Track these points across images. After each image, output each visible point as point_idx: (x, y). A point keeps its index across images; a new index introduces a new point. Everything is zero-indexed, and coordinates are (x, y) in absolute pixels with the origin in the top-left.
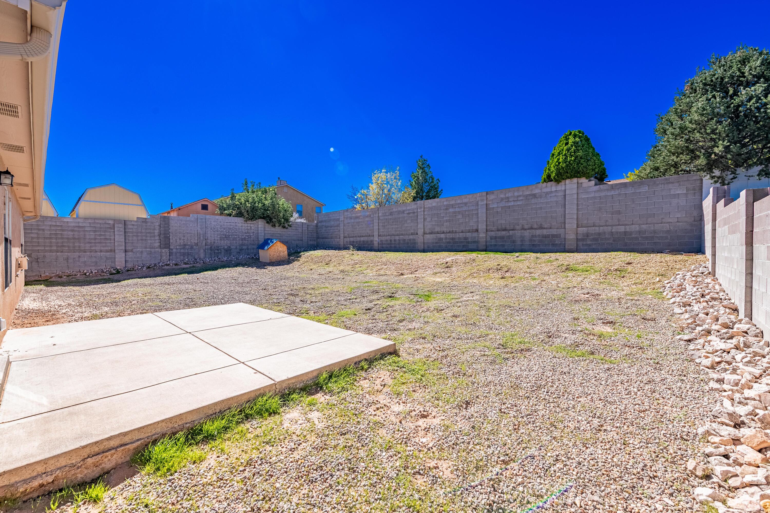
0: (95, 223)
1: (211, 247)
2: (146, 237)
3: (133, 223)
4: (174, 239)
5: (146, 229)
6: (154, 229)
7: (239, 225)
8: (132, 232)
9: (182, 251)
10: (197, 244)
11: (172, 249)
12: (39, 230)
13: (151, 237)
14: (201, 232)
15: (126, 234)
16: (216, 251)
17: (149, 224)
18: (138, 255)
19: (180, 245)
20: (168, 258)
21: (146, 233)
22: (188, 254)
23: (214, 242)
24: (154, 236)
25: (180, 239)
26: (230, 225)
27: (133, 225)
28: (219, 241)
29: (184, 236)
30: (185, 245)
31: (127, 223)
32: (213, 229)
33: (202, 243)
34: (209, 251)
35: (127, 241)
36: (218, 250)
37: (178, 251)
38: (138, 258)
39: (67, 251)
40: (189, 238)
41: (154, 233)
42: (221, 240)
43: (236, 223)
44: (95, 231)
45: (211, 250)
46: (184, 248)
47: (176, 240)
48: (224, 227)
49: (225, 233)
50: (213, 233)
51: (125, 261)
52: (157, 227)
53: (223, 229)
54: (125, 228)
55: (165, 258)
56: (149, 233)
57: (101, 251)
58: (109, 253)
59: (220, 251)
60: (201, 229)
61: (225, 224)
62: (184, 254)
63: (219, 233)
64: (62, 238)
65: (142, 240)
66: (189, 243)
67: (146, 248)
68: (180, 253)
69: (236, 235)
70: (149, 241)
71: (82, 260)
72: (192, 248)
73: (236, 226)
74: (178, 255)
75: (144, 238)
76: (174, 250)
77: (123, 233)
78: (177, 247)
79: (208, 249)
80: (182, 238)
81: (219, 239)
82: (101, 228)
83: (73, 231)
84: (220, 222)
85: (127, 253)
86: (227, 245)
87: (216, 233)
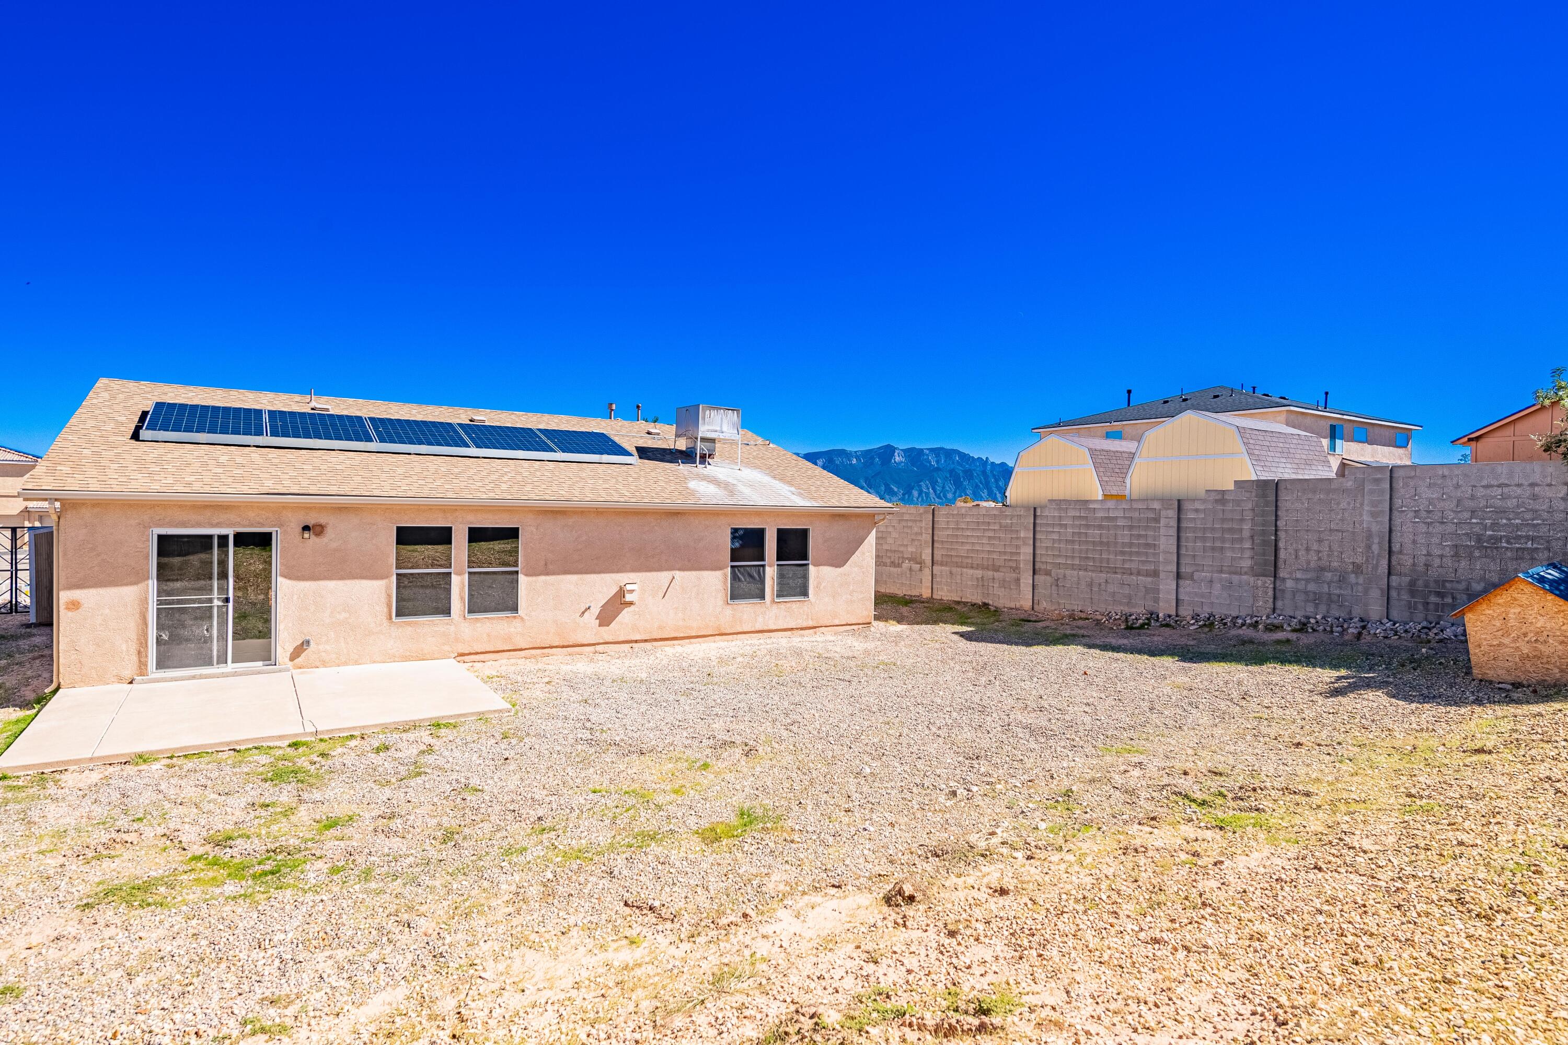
0: (1131, 509)
1: (1412, 583)
2: (1223, 540)
3: (1198, 505)
4: (1291, 550)
5: (1223, 520)
6: (1242, 520)
7: (1549, 493)
8: (1195, 530)
9: (1312, 587)
10: (1358, 569)
11: (1284, 579)
12: (1061, 525)
13: (1233, 541)
14: (1375, 528)
15: (1183, 535)
16: (1433, 599)
17: (1230, 507)
18: (1204, 589)
19: (1306, 570)
20: (1270, 605)
21: (1223, 530)
22: (1330, 599)
23: (1427, 565)
24: (1241, 540)
25: (1308, 549)
26: (1504, 497)
27: (1197, 511)
28: (1448, 562)
29: (1320, 541)
30: (1322, 569)
31: (1187, 506)
32: (1423, 514)
33: (1376, 567)
34: (1405, 596)
35: (1183, 551)
36: (1438, 594)
37: (1301, 586)
38: (1203, 596)
39: (1092, 568)
40: (1335, 547)
41: (1241, 530)
42: (1456, 555)
43: (1533, 485)
44: (1131, 528)
45: (1413, 593)
46: (1317, 580)
47: (1296, 551)
48: (1471, 504)
49: (1477, 529)
50: (1423, 528)
51: (1177, 600)
52: (1248, 515)
53: (1466, 515)
54: (1179, 520)
55: (1263, 605)
56: (1231, 530)
57: (1139, 573)
58: (1149, 579)
59: (1449, 600)
60: (1374, 515)
61: (1480, 492)
62: (1316, 599)
63: (1450, 528)
64: (1087, 542)
65: (1213, 549)
66: (1335, 564)
67: (1221, 572)
68: (1306, 593)
69: (1533, 539)
70: (1229, 554)
71: (1111, 588)
72: (1342, 579)
73: (1535, 497)
74: (1300, 597)
75: (1218, 544)
76: (1290, 584)
77: (1173, 532)
78: (1299, 575)
79: (1399, 589)
80: (1315, 547)
81: (1448, 552)
82: (1140, 520)
83: (1100, 527)
84: (1457, 486)
85: (1181, 582)
86: (1483, 579)
87: (1439, 528)
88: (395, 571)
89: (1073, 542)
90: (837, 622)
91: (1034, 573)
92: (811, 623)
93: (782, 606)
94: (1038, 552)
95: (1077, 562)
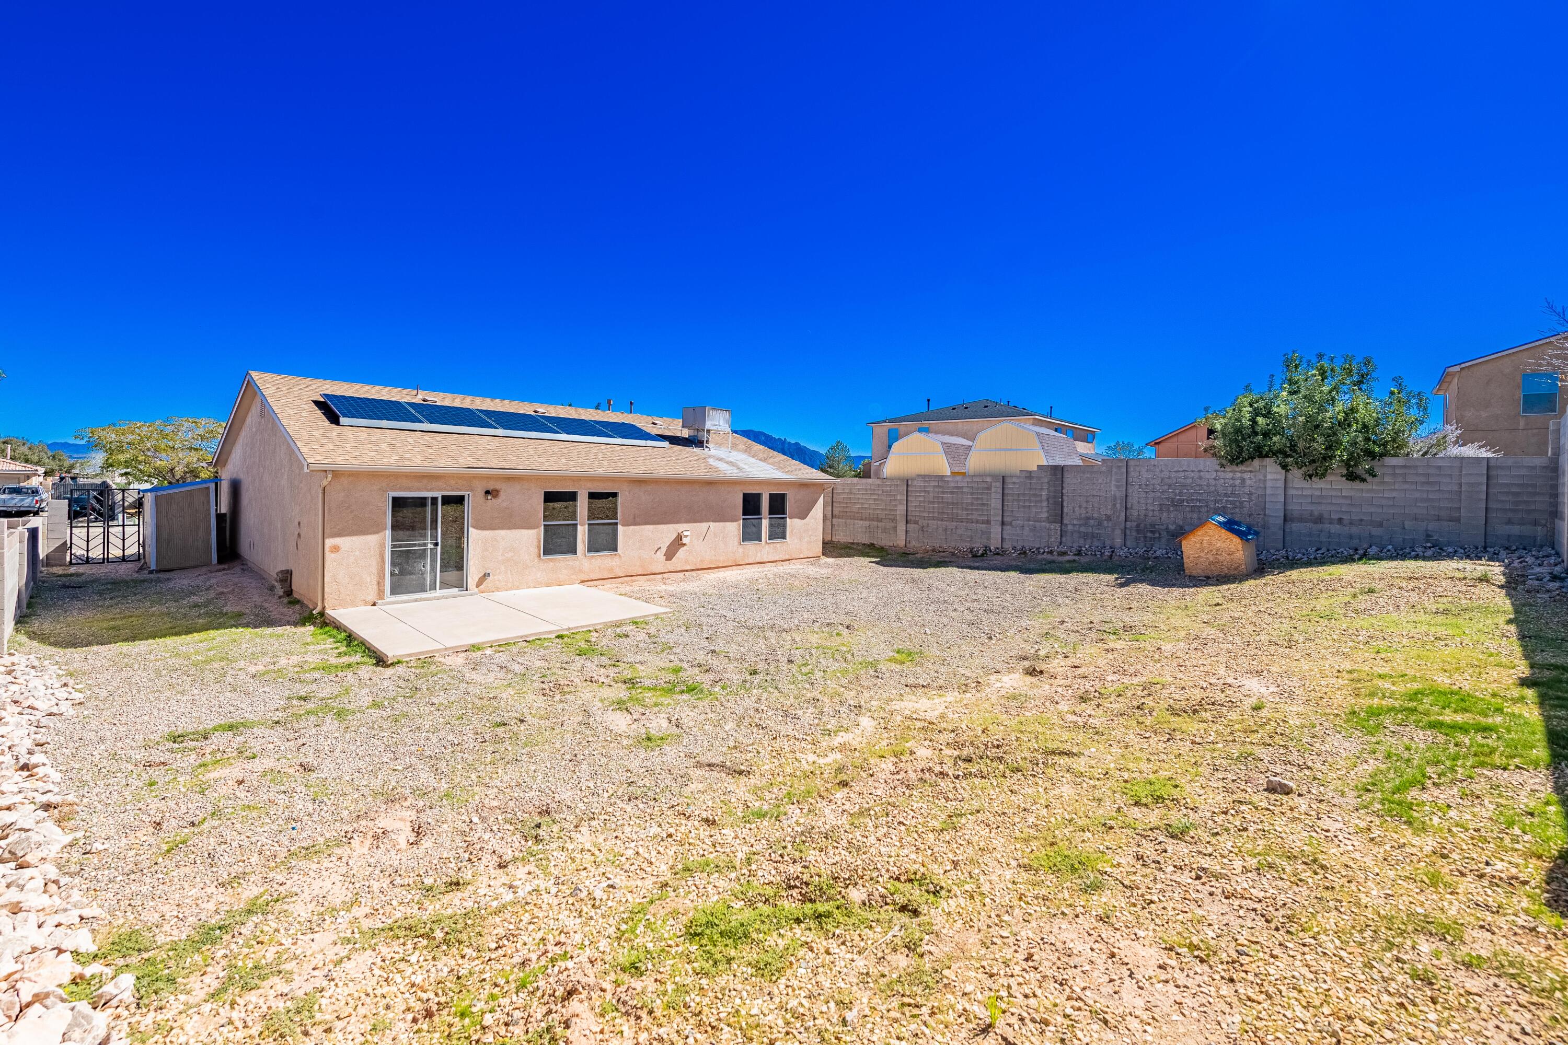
0: (972, 481)
1: (1138, 526)
2: (1030, 501)
3: (1014, 480)
4: (1070, 507)
5: (1030, 489)
6: (1042, 489)
7: (1207, 476)
8: (1012, 495)
9: (1082, 529)
10: (1108, 518)
11: (1066, 525)
12: (925, 491)
13: (1036, 502)
14: (1118, 494)
15: (1005, 498)
16: (1149, 535)
17: (1034, 481)
18: (1019, 531)
19: (1080, 519)
20: (1059, 540)
21: (1030, 495)
22: (1093, 536)
23: (1145, 516)
24: (1041, 501)
25: (1080, 507)
26: (1186, 478)
27: (1014, 483)
28: (1157, 513)
29: (1087, 502)
30: (1088, 518)
31: (1008, 480)
32: (1144, 487)
33: (1118, 517)
34: (1134, 534)
35: (1006, 508)
36: (1152, 532)
37: (1076, 528)
38: (1018, 535)
39: (946, 519)
40: (1096, 505)
41: (1041, 495)
42: (1161, 510)
43: (1200, 471)
44: (972, 493)
45: (1138, 531)
46: (1086, 525)
47: (1074, 508)
48: (1169, 481)
49: (1171, 495)
50: (1143, 495)
51: (1002, 538)
52: (1045, 486)
53: (1166, 487)
54: (1003, 488)
55: (1055, 540)
56: (1035, 495)
57: (977, 522)
58: (984, 526)
59: (1157, 535)
60: (1118, 487)
61: (1173, 475)
62: (1085, 536)
63: (1158, 494)
64: (943, 503)
65: (1024, 506)
66: (1096, 515)
67: (1029, 520)
68: (1079, 532)
69: (1200, 501)
70: (1034, 510)
71: (959, 532)
72: (1100, 524)
73: (1200, 478)
74: (1076, 535)
75: (1027, 504)
76: (1070, 527)
77: (1000, 496)
78: (1075, 522)
79: (1131, 529)
80: (1084, 505)
81: (1157, 508)
82: (978, 488)
83: (952, 493)
84: (1162, 471)
85: (1005, 527)
86: (1174, 523)
87: (1152, 495)
88: (543, 523)
89: (933, 502)
90: (802, 556)
91: (907, 522)
92: (787, 557)
93: (771, 546)
94: (909, 509)
95: (936, 515)
